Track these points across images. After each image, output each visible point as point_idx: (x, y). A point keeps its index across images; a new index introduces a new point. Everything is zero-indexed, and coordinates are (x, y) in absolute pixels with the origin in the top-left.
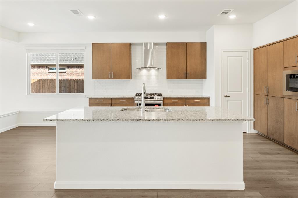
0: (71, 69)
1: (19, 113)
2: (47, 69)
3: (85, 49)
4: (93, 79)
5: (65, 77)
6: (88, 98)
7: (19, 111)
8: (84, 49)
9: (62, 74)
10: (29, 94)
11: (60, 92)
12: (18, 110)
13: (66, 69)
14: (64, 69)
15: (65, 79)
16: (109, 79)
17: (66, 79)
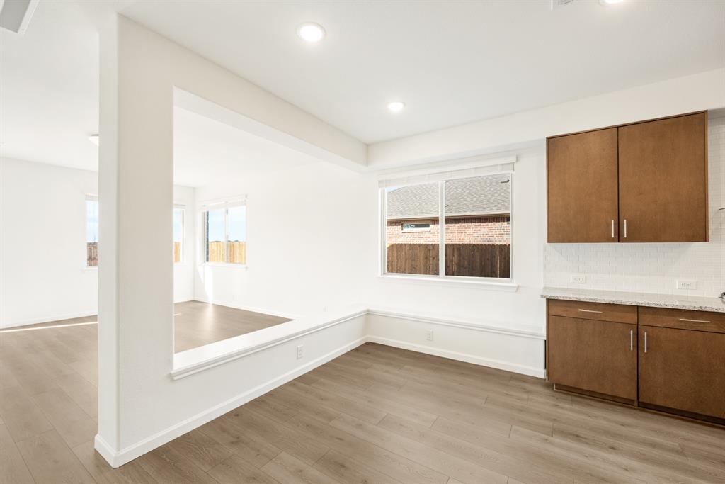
1: (368, 314)
2: (401, 227)
3: (517, 161)
4: (549, 241)
5: (429, 239)
6: (544, 301)
7: (368, 311)
8: (513, 163)
9: (425, 235)
10: (384, 274)
11: (447, 274)
12: (365, 308)
13: (431, 226)
14: (427, 226)
15: (428, 243)
16: (609, 240)
17: (431, 243)
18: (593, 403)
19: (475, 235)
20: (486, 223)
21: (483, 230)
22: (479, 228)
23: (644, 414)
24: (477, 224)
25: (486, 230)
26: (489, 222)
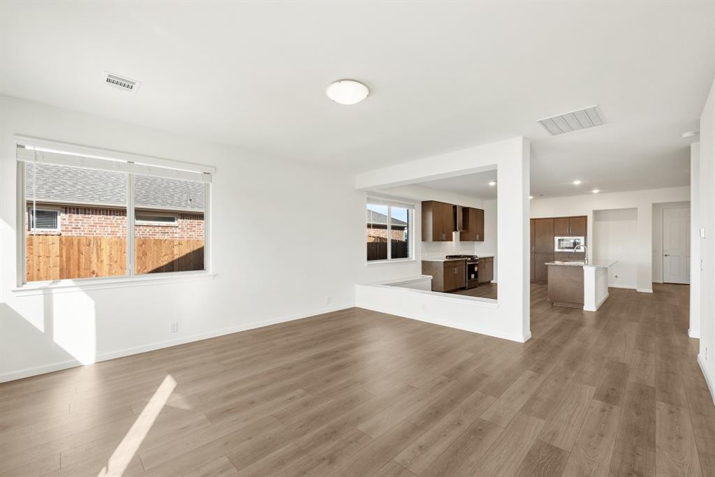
0: (190, 221)
9: (170, 230)
14: (172, 220)
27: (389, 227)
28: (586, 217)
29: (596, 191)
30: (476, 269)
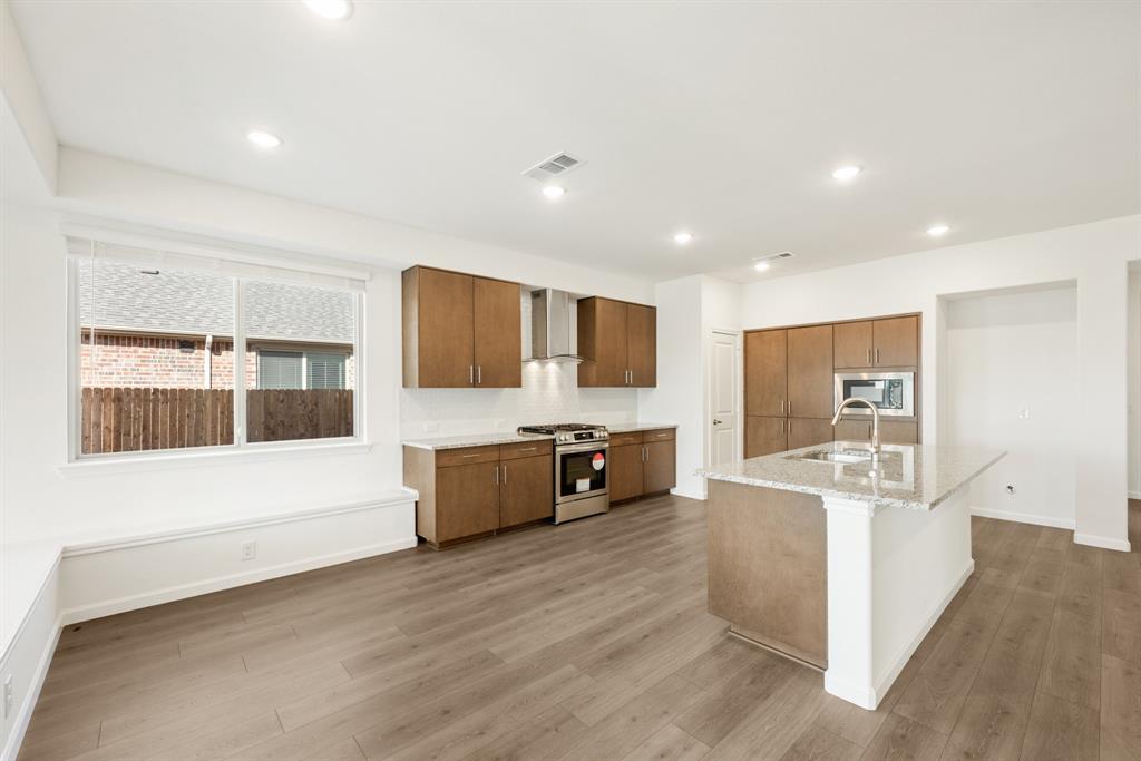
18: (476, 545)
19: (105, 369)
20: (133, 348)
21: (123, 361)
22: (114, 356)
23: (502, 538)
24: (109, 347)
25: (134, 360)
26: (141, 345)
27: (239, 344)
28: (918, 316)
29: (938, 230)
30: (598, 464)
